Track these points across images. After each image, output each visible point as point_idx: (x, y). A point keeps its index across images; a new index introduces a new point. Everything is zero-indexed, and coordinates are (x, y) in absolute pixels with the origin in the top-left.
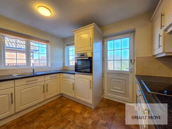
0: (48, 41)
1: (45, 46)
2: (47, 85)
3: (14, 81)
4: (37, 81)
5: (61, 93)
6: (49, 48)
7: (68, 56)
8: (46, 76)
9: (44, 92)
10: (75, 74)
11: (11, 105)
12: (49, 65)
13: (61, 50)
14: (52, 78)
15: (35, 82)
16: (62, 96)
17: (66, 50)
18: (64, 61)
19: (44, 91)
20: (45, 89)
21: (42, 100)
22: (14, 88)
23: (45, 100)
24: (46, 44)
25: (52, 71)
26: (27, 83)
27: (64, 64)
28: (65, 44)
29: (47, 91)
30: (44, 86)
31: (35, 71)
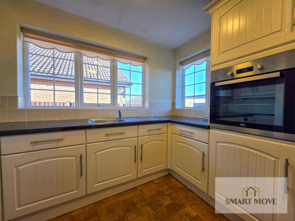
0: (145, 59)
1: (140, 68)
2: (142, 146)
3: (86, 131)
4: (123, 136)
5: (169, 167)
6: (148, 73)
7: (183, 87)
8: (140, 126)
9: (135, 162)
10: (208, 128)
11: (81, 178)
12: (147, 105)
13: (168, 75)
14: (152, 133)
15: (120, 137)
16: (169, 174)
17: (179, 73)
18: (174, 97)
19: (135, 160)
20: (138, 154)
21: (131, 176)
22: (84, 145)
23: (138, 179)
24: (142, 64)
25: (151, 117)
26: (106, 138)
27: (174, 104)
28: (178, 62)
29: (141, 158)
30: (135, 147)
31: (123, 116)
